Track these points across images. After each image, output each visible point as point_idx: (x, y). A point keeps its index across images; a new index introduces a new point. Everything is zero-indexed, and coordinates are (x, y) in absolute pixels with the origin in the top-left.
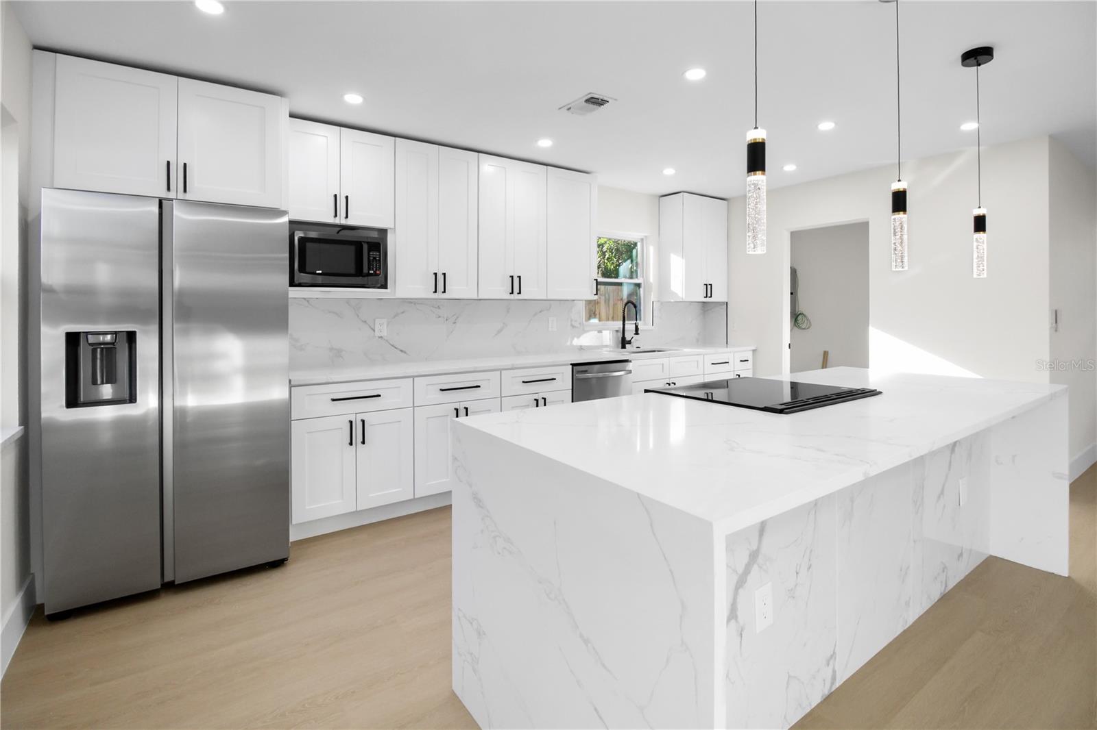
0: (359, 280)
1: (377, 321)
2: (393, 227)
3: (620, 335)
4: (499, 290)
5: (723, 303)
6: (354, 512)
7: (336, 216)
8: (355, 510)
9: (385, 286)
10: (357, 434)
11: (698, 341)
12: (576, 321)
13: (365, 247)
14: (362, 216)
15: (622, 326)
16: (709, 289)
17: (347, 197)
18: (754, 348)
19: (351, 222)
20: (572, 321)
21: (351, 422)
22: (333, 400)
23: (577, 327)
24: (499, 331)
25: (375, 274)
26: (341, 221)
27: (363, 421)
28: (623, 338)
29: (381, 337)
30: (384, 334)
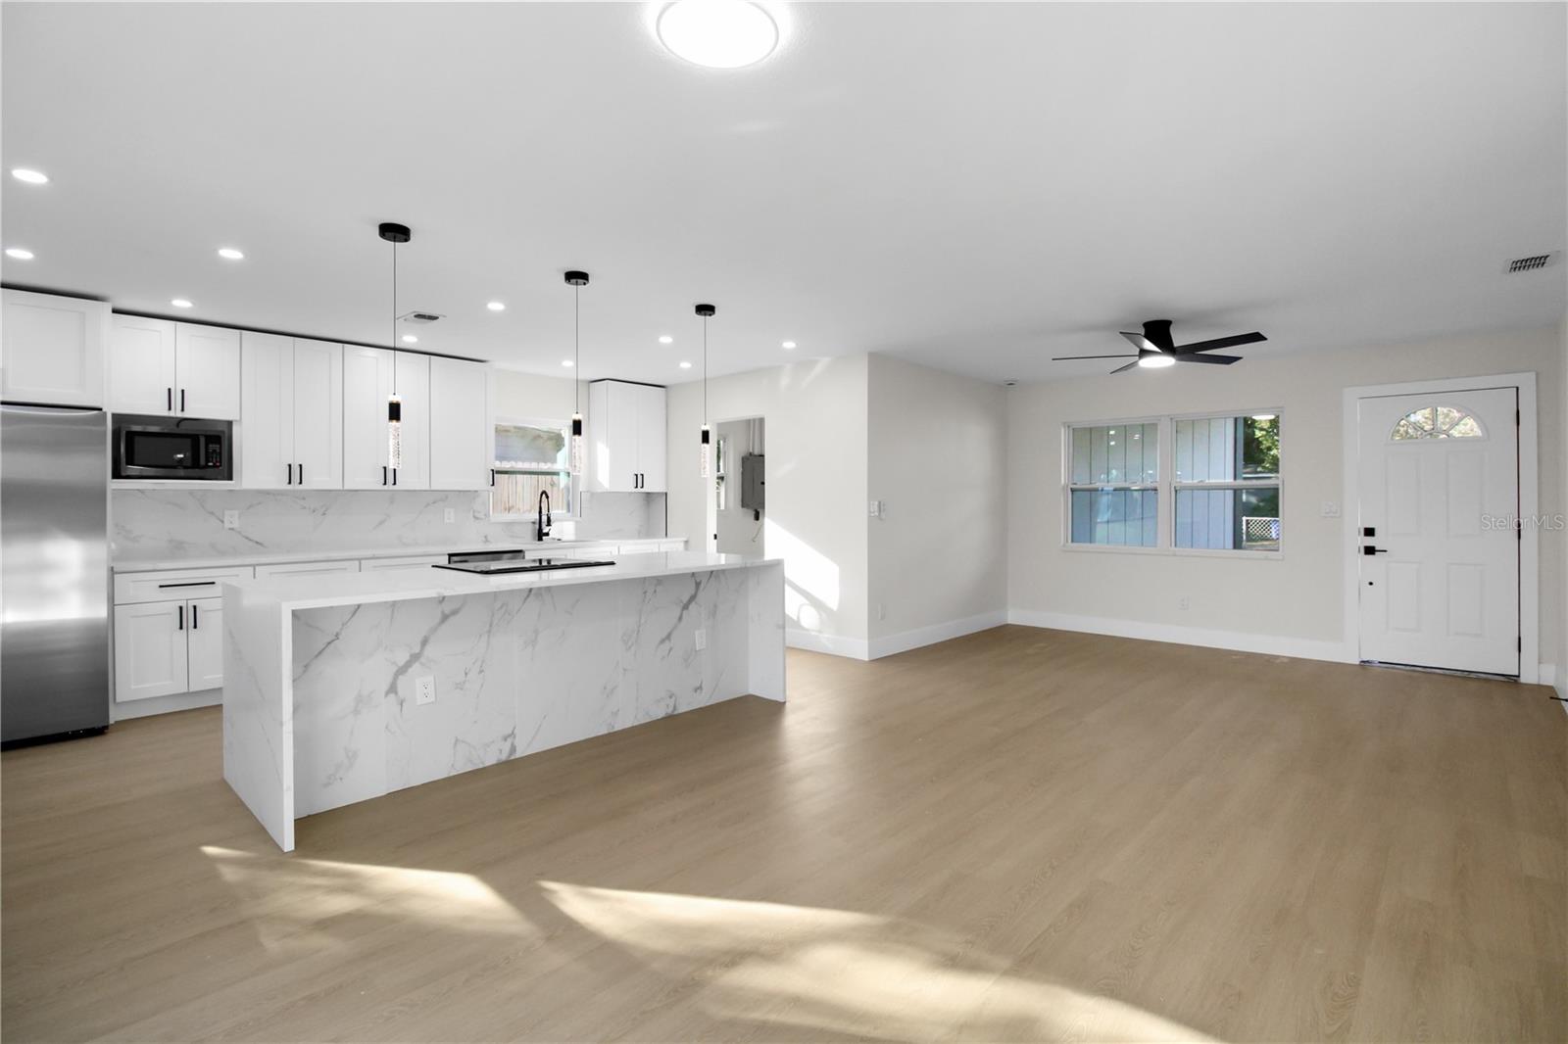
0: (197, 472)
1: (227, 513)
2: (238, 418)
3: (537, 526)
4: (374, 482)
5: (662, 493)
6: (184, 694)
7: (170, 409)
8: (186, 691)
9: (230, 478)
10: (188, 619)
11: (639, 532)
12: (479, 512)
13: (202, 441)
14: (201, 408)
15: (537, 517)
16: (639, 480)
17: (183, 391)
18: (685, 539)
19: (187, 414)
20: (474, 512)
21: (181, 608)
22: (161, 586)
23: (481, 519)
24: (381, 523)
25: (215, 466)
26: (176, 413)
27: (195, 607)
28: (540, 529)
29: (232, 529)
30: (236, 525)
